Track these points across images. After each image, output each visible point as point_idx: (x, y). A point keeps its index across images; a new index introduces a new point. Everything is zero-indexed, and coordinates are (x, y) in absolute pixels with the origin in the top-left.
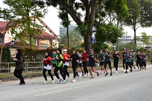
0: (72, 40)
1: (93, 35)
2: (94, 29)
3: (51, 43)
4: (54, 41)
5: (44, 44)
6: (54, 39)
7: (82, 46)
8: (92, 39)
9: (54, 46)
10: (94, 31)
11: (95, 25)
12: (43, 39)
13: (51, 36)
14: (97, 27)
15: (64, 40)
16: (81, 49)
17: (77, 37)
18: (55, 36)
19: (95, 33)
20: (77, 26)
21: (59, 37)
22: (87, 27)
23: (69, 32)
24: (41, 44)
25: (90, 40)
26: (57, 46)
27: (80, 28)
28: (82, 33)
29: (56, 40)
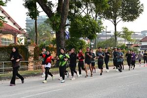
1: (67, 30)
2: (68, 22)
3: (15, 38)
4: (18, 36)
5: (5, 40)
6: (19, 33)
7: (54, 42)
8: (65, 34)
9: (18, 42)
10: (68, 25)
13: (15, 30)
15: (32, 34)
16: (52, 45)
17: (48, 31)
18: (20, 29)
19: (69, 27)
21: (25, 31)
22: (59, 19)
25: (63, 36)
26: (23, 42)
29: (21, 35)
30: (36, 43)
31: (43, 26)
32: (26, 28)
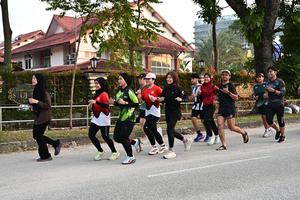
0: (223, 53)
1: (277, 40)
2: (279, 23)
3: (176, 61)
4: (181, 56)
5: (159, 64)
6: (182, 51)
7: (250, 65)
8: (273, 49)
9: (182, 67)
10: (279, 30)
11: (281, 15)
12: (157, 53)
13: (176, 46)
14: (287, 20)
15: (206, 53)
16: (246, 72)
17: (236, 46)
18: (184, 44)
19: (282, 33)
20: (237, 18)
21: (193, 46)
22: (261, 20)
23: (217, 34)
24: (154, 63)
25: (268, 52)
26: (190, 68)
27: (244, 22)
28: (250, 36)
29: (186, 54)
30: (216, 68)
31: (228, 35)
32: (194, 41)
